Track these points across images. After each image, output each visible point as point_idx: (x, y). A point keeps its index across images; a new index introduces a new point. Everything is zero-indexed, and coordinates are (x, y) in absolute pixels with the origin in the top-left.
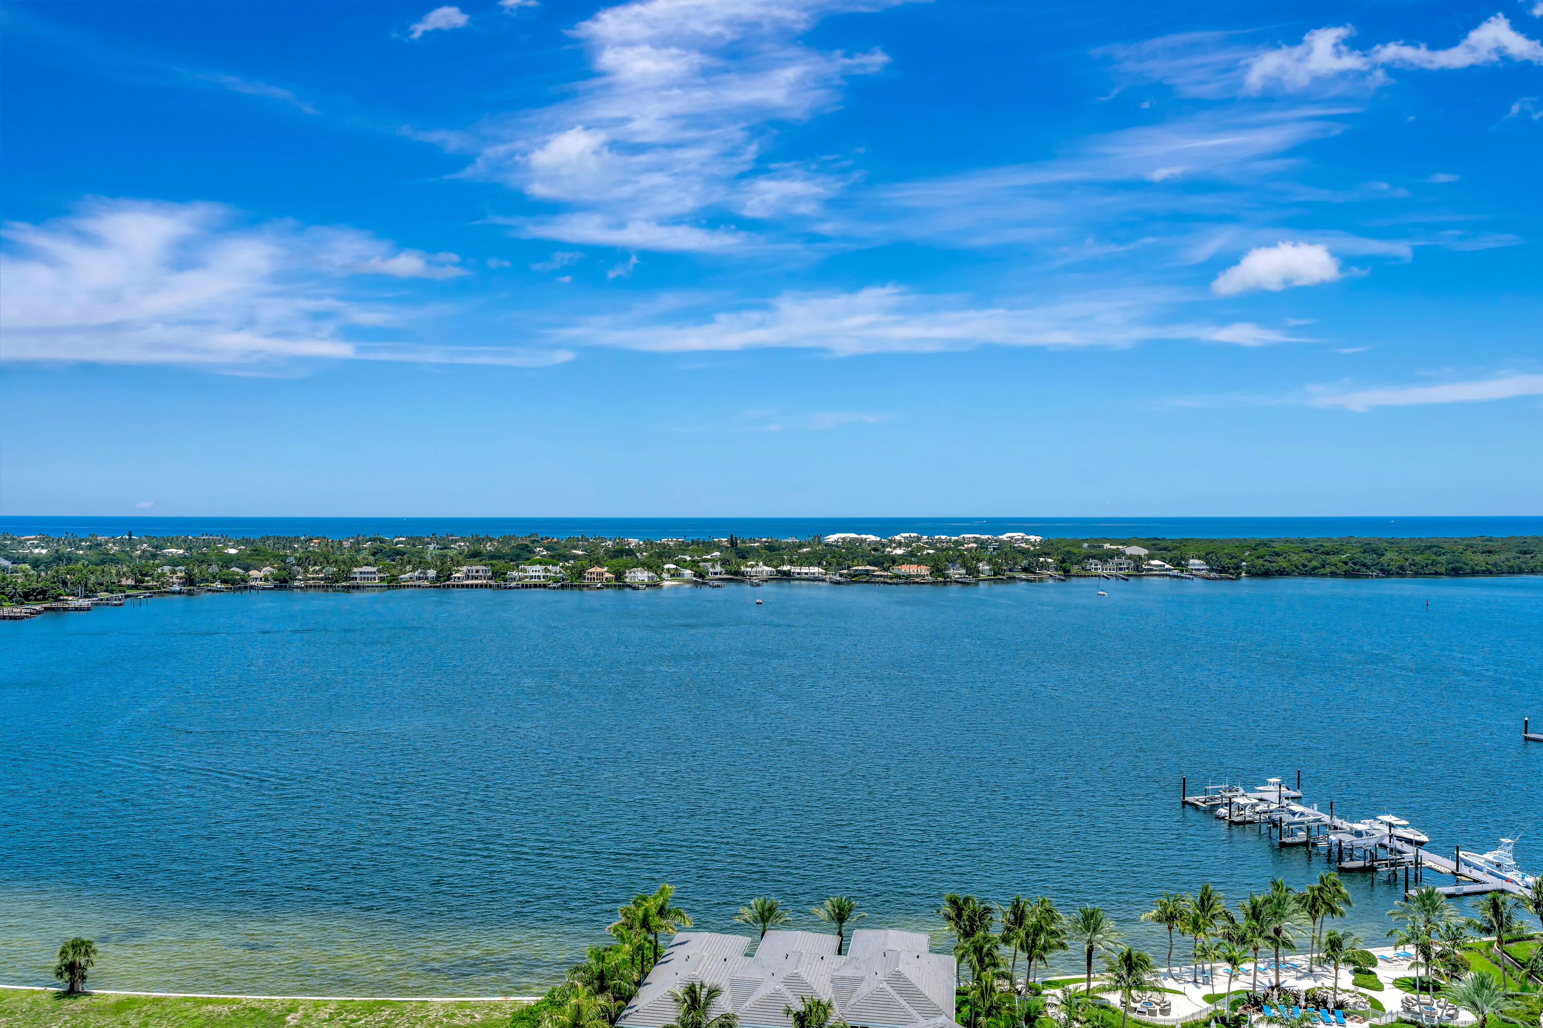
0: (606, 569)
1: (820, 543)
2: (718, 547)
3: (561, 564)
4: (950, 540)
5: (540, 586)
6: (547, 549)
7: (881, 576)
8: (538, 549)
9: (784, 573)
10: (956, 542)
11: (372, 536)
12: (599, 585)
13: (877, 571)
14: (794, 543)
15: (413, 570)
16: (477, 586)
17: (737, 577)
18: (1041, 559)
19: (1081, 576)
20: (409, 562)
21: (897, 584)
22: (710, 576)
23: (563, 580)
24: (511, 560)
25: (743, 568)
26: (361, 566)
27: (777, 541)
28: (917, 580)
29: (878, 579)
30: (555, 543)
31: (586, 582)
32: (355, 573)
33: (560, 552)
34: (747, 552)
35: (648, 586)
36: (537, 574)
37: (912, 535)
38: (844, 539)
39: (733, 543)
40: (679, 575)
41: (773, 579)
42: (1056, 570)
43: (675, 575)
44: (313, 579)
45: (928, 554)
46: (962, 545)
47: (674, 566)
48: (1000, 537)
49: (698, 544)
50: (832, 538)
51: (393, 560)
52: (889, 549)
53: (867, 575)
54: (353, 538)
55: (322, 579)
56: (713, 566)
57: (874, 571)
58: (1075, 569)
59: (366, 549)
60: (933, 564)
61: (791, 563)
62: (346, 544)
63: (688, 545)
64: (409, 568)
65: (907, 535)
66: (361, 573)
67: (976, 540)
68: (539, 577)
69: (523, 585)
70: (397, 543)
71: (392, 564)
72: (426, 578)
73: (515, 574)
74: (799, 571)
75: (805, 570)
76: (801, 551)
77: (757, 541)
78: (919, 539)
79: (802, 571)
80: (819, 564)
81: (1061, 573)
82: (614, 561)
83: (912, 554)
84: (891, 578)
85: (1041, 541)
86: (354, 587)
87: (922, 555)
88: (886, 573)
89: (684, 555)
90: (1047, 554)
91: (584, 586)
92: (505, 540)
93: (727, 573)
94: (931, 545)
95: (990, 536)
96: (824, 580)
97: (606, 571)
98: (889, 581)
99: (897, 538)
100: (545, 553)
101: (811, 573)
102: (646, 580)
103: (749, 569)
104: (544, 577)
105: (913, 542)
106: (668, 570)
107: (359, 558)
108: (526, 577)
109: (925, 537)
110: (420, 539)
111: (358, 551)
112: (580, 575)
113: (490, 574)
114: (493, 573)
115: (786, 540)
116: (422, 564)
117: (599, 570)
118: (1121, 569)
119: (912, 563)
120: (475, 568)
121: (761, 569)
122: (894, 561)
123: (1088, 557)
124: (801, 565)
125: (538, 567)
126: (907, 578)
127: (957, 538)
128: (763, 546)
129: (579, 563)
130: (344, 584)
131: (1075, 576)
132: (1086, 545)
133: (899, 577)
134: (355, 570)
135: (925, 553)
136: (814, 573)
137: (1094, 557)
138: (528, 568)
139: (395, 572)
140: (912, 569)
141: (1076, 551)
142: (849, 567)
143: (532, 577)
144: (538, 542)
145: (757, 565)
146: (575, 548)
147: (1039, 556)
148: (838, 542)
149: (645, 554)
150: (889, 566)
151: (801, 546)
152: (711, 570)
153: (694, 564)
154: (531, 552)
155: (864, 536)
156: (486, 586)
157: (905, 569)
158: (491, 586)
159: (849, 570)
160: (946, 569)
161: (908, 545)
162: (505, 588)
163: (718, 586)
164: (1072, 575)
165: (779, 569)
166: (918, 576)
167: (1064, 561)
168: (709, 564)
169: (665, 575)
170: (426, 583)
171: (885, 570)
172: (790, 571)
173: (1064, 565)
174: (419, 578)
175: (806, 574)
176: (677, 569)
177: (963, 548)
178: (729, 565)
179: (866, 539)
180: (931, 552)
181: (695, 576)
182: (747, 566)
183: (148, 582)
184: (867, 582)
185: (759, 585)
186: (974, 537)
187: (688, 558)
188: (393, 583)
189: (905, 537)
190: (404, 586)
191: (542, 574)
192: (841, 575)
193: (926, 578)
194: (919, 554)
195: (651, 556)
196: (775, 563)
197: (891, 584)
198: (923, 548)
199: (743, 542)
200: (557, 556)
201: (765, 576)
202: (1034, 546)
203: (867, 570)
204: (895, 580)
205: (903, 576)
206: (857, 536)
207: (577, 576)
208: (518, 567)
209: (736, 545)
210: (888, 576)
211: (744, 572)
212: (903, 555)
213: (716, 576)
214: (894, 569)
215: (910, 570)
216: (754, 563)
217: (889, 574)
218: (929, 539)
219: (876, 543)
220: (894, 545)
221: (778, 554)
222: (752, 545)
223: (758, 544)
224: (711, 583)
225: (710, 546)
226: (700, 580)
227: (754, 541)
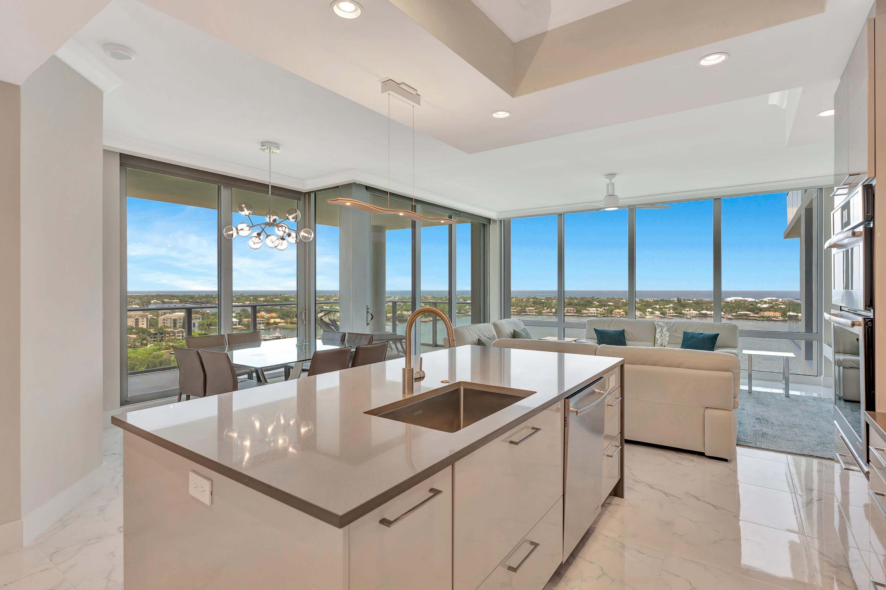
0: (622, 310)
1: (722, 301)
2: (673, 303)
3: (603, 308)
5: (595, 316)
6: (598, 303)
7: (754, 316)
8: (595, 302)
9: (703, 314)
11: (533, 297)
12: (619, 317)
13: (751, 314)
14: (709, 301)
15: (547, 309)
16: (570, 315)
17: (681, 315)
20: (546, 306)
21: (762, 320)
22: (668, 314)
23: (604, 314)
24: (584, 306)
25: (683, 312)
26: (529, 307)
27: (701, 300)
28: (773, 319)
29: (752, 318)
30: (602, 300)
31: (613, 315)
32: (527, 310)
33: (603, 303)
34: (686, 305)
35: (639, 317)
36: (593, 312)
37: (773, 298)
38: (735, 300)
39: (679, 301)
40: (654, 313)
41: (697, 316)
43: (652, 313)
44: (513, 312)
45: (781, 307)
47: (652, 310)
49: (663, 301)
50: (729, 299)
51: (540, 305)
52: (759, 305)
53: (746, 316)
54: (527, 297)
55: (516, 312)
56: (669, 310)
57: (750, 314)
59: (531, 301)
60: (782, 311)
61: (707, 310)
62: (524, 300)
63: (658, 301)
64: (545, 308)
65: (770, 298)
66: (529, 310)
68: (594, 313)
69: (588, 316)
70: (542, 299)
71: (540, 307)
72: (552, 312)
73: (585, 311)
74: (710, 313)
77: (691, 300)
78: (777, 300)
82: (625, 308)
83: (772, 307)
84: (759, 317)
86: (526, 315)
87: (778, 307)
88: (756, 315)
89: (656, 305)
91: (612, 317)
92: (582, 299)
93: (675, 313)
94: (784, 303)
97: (622, 311)
98: (758, 319)
99: (765, 300)
100: (597, 304)
102: (639, 316)
104: (596, 313)
105: (773, 302)
106: (649, 311)
107: (528, 304)
108: (589, 313)
109: (781, 300)
110: (550, 298)
111: (529, 302)
112: (611, 312)
113: (575, 311)
114: (576, 311)
115: (706, 300)
116: (550, 307)
117: (619, 311)
119: (770, 311)
120: (570, 309)
121: (691, 312)
122: (761, 310)
124: (712, 311)
125: (594, 309)
126: (768, 318)
128: (693, 302)
129: (610, 308)
130: (523, 314)
133: (763, 317)
134: (527, 309)
135: (779, 307)
138: (590, 309)
139: (540, 310)
140: (771, 314)
142: (736, 312)
143: (591, 313)
144: (595, 299)
145: (690, 310)
146: (610, 302)
148: (732, 301)
149: (639, 305)
150: (758, 312)
152: (668, 312)
153: (660, 309)
154: (592, 303)
155: (746, 299)
156: (574, 315)
157: (767, 314)
158: (575, 316)
159: (737, 313)
161: (769, 303)
162: (581, 316)
163: (671, 319)
165: (700, 312)
166: (774, 317)
168: (667, 310)
169: (647, 313)
170: (552, 314)
171: (757, 313)
172: (706, 313)
174: (549, 312)
176: (652, 311)
178: (677, 310)
179: (747, 300)
180: (783, 306)
181: (661, 314)
182: (685, 311)
183: (462, 311)
184: (746, 319)
185: (691, 319)
187: (658, 307)
188: (540, 314)
189: (769, 300)
190: (544, 315)
191: (595, 312)
192: (732, 316)
193: (779, 318)
195: (641, 305)
196: (699, 310)
197: (759, 320)
198: (779, 305)
199: (684, 300)
200: (601, 306)
201: (694, 315)
203: (746, 314)
204: (761, 319)
205: (766, 317)
206: (743, 299)
207: (609, 313)
208: (586, 308)
209: (681, 302)
210: (757, 317)
211: (683, 313)
212: (767, 307)
213: (670, 314)
214: (762, 314)
215: (770, 314)
216: (688, 309)
217: (758, 316)
218: (782, 300)
219: (752, 302)
220: (763, 303)
221: (701, 306)
222: (689, 302)
223: (692, 301)
224: (668, 317)
225: (668, 302)
226: (663, 316)
227: (690, 300)
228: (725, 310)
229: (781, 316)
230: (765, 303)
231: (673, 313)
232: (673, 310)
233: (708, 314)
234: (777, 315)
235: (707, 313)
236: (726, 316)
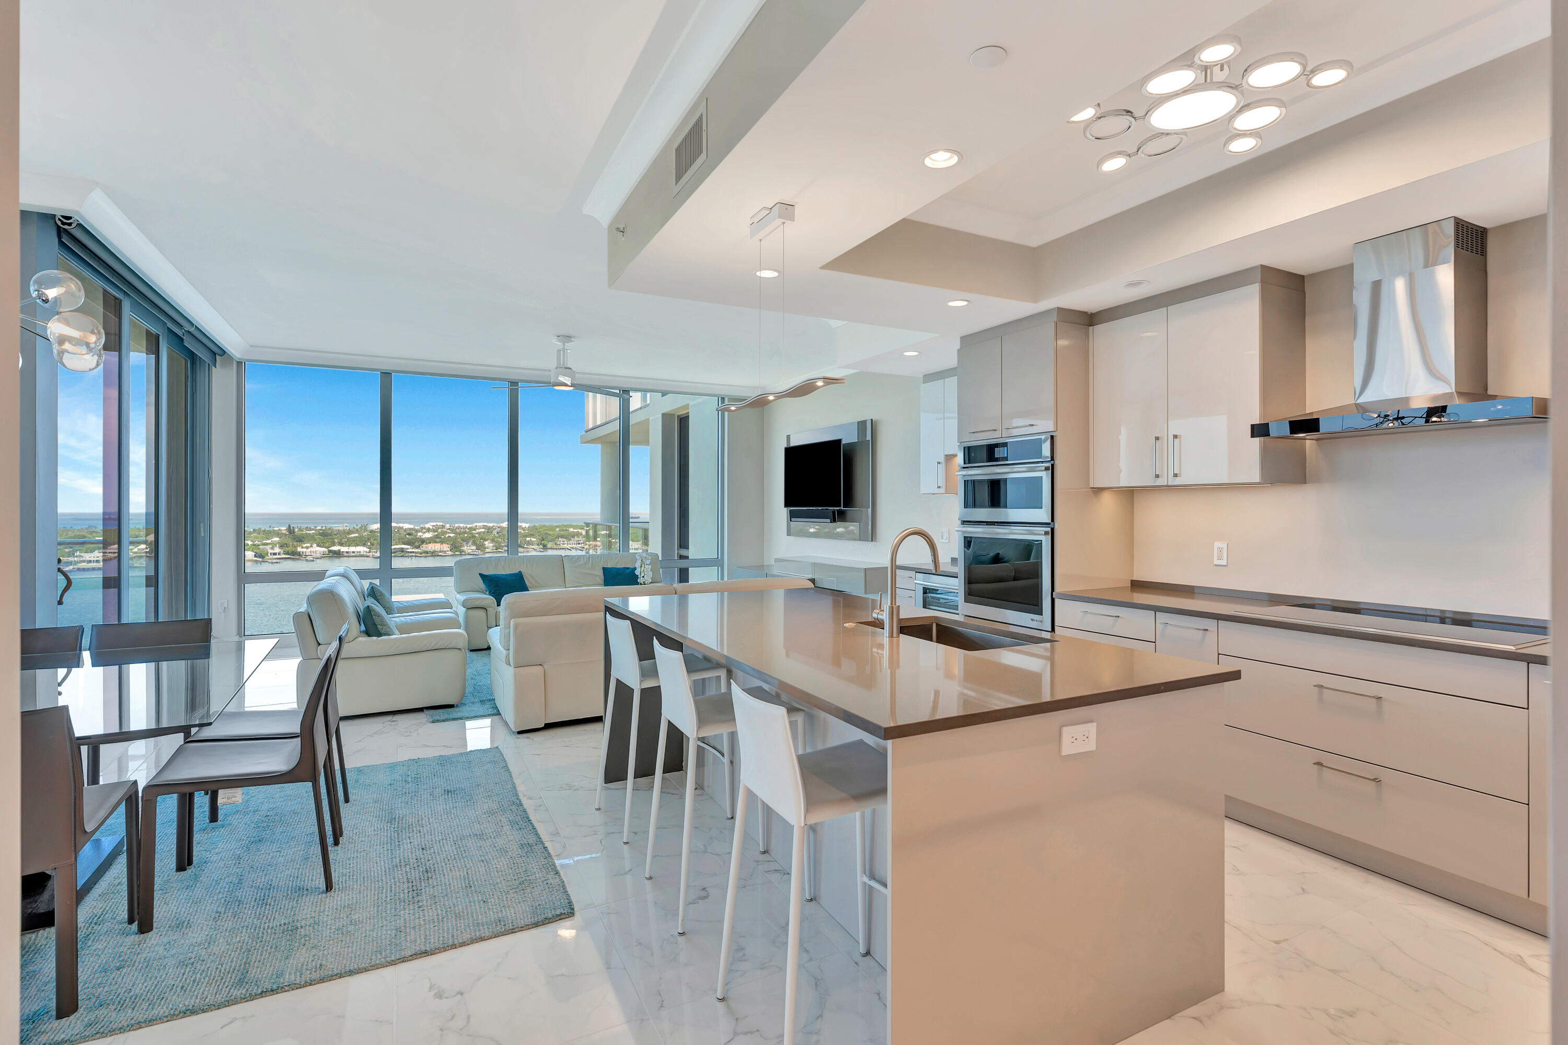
1: (366, 530)
2: (278, 534)
4: (466, 527)
7: (413, 552)
9: (335, 552)
10: (471, 529)
14: (344, 530)
17: (295, 555)
18: (528, 539)
19: (554, 549)
21: (425, 557)
22: (270, 556)
25: (299, 549)
27: (329, 529)
28: (440, 554)
34: (303, 537)
37: (439, 524)
39: (291, 531)
41: (325, 557)
42: (538, 545)
45: (449, 537)
46: (475, 530)
48: (502, 525)
49: (259, 533)
52: (420, 534)
53: (402, 552)
56: (272, 548)
57: (408, 549)
58: (549, 545)
60: (452, 542)
61: (341, 544)
67: (484, 527)
73: (70, 559)
74: (348, 550)
75: (352, 549)
76: (351, 536)
77: (313, 530)
78: (443, 527)
79: (350, 550)
80: (364, 545)
81: (541, 547)
83: (437, 537)
84: (421, 553)
85: (529, 527)
87: (445, 537)
88: (417, 550)
90: (532, 535)
93: (284, 552)
94: (452, 530)
95: (495, 524)
96: (368, 556)
98: (419, 555)
99: (427, 526)
101: (357, 552)
103: (304, 550)
105: (439, 528)
108: (84, 561)
115: (337, 528)
118: (579, 544)
119: (435, 542)
121: (314, 549)
122: (423, 541)
123: (559, 537)
124: (349, 546)
126: (433, 553)
127: (471, 526)
128: (317, 532)
131: (550, 549)
132: (558, 529)
133: (427, 552)
135: (447, 536)
136: (360, 552)
137: (562, 537)
138: (84, 554)
141: (551, 533)
143: (89, 562)
145: (311, 546)
147: (527, 536)
150: (420, 545)
151: (350, 532)
152: (270, 551)
155: (401, 525)
157: (431, 547)
160: (461, 546)
164: (548, 549)
165: (330, 549)
166: (440, 550)
167: (543, 540)
168: (268, 547)
171: (418, 547)
172: (339, 551)
173: (543, 542)
175: (354, 552)
177: (474, 532)
178: (287, 547)
180: (452, 535)
181: (255, 556)
182: (302, 547)
184: (402, 556)
185: (313, 561)
186: (483, 525)
189: (433, 526)
193: (447, 552)
194: (443, 537)
196: (327, 545)
197: (421, 557)
198: (446, 533)
199: (300, 530)
201: (318, 555)
202: (524, 530)
203: (402, 548)
204: (424, 555)
205: (430, 552)
208: (73, 553)
209: (294, 532)
210: (417, 553)
211: (300, 552)
212: (431, 538)
213: (275, 557)
214: (425, 547)
215: (436, 548)
216: (309, 545)
217: (419, 551)
218: (450, 526)
219: (410, 529)
220: (424, 531)
221: (330, 539)
222: (308, 532)
223: (314, 532)
224: (270, 561)
225: (269, 534)
226: (260, 560)
227: (311, 529)
228: (369, 544)
229: (450, 550)
230: (428, 530)
231: (279, 554)
232: (281, 546)
233: (343, 552)
234: (445, 548)
235: (341, 550)
236: (371, 554)
